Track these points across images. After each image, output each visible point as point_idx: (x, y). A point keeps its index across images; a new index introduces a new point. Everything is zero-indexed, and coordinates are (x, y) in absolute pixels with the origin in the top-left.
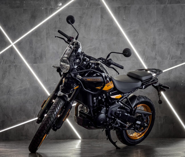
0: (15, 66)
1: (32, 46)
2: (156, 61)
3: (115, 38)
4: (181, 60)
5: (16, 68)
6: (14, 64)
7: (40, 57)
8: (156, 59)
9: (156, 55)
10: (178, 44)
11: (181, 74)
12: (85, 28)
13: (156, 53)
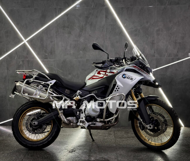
1: (43, 43)
2: (155, 58)
3: (118, 37)
4: (177, 57)
7: (50, 53)
12: (91, 27)
13: (155, 51)
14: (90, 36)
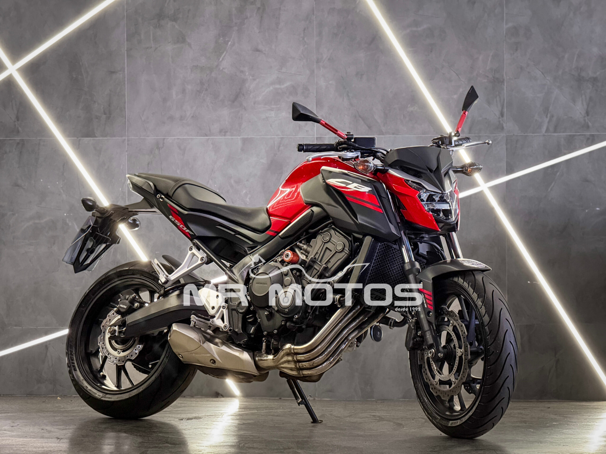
0: (18, 143)
1: (80, 76)
2: (503, 134)
3: (362, 55)
4: (588, 133)
5: (21, 152)
6: (18, 139)
7: (104, 116)
8: (503, 128)
9: (502, 115)
10: (580, 80)
11: (586, 181)
12: (262, 17)
13: (503, 108)
14: (257, 50)
